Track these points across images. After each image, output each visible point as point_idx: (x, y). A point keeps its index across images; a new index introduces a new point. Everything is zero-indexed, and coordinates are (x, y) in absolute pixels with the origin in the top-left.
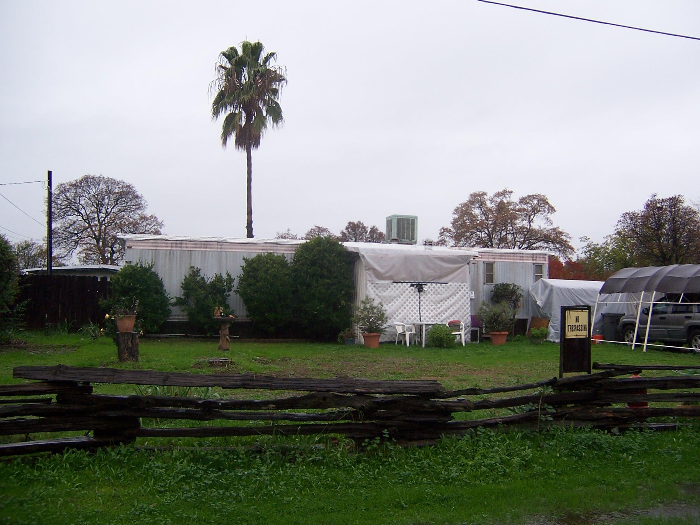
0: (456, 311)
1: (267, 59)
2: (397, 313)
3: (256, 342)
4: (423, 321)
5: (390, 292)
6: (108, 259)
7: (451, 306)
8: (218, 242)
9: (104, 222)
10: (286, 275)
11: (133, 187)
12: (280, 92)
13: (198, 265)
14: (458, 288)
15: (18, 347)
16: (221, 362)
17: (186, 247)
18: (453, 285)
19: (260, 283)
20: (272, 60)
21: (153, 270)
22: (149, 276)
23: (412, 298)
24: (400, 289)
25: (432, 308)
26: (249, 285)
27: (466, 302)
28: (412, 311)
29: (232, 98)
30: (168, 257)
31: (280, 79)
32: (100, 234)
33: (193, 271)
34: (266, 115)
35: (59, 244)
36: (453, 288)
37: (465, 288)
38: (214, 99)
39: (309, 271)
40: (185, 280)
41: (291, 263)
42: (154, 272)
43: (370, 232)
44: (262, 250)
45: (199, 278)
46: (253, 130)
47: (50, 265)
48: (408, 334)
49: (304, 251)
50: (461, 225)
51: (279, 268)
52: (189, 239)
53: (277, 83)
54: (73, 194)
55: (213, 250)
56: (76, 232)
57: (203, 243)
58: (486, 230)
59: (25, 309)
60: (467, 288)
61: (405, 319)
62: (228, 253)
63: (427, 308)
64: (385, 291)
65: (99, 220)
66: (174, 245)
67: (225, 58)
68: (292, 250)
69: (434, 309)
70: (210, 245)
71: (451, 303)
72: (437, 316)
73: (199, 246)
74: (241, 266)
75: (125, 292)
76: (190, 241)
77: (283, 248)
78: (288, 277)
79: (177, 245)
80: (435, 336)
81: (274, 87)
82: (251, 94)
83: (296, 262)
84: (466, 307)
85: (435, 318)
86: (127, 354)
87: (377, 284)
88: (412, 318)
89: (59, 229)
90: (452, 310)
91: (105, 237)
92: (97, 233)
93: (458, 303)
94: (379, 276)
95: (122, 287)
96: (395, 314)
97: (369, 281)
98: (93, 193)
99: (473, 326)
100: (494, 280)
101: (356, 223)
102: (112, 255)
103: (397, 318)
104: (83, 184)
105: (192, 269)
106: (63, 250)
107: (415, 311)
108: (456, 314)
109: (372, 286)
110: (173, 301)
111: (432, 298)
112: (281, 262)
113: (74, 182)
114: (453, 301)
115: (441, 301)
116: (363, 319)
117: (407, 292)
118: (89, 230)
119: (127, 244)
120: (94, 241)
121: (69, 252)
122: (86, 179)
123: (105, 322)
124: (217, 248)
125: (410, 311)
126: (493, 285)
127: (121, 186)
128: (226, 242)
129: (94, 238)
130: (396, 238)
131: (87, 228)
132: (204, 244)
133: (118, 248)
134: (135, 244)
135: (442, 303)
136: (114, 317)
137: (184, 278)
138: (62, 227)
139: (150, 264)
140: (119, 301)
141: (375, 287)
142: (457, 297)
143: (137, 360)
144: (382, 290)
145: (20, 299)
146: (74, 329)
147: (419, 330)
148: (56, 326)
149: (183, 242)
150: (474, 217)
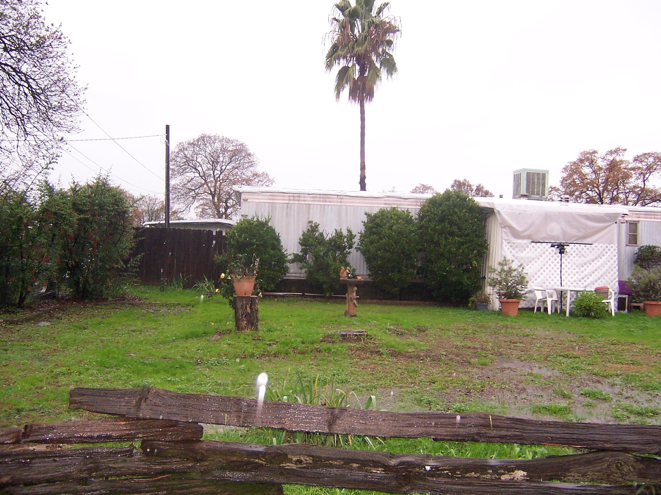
0: (602, 276)
1: (380, 10)
2: (536, 277)
3: (379, 304)
4: (564, 286)
5: (528, 252)
6: (223, 214)
7: (596, 270)
8: (338, 195)
9: (219, 179)
10: (412, 232)
11: (246, 145)
12: (394, 43)
13: (316, 220)
14: (604, 250)
15: (132, 304)
16: (356, 335)
17: (304, 201)
18: (598, 247)
19: (384, 240)
20: (385, 11)
21: (270, 224)
22: (266, 231)
23: (552, 259)
24: (539, 250)
25: (574, 272)
26: (372, 242)
27: (614, 266)
28: (553, 274)
29: (345, 50)
30: (285, 212)
31: (393, 30)
32: (215, 190)
33: (311, 226)
34: (381, 68)
35: (178, 199)
36: (599, 249)
37: (612, 250)
38: (327, 52)
39: (437, 227)
40: (303, 235)
41: (416, 219)
42: (271, 227)
43: (476, 190)
44: (385, 204)
45: (317, 234)
46: (367, 83)
47: (167, 219)
48: (549, 300)
49: (431, 205)
50: (570, 184)
51: (404, 224)
52: (307, 191)
53: (392, 34)
54: (191, 152)
55: (332, 204)
56: (194, 188)
57: (322, 196)
58: (596, 189)
59: (139, 264)
60: (615, 250)
61: (544, 283)
62: (348, 207)
63: (569, 272)
64: (522, 252)
65: (214, 176)
66: (292, 198)
67: (338, 10)
68: (416, 205)
69: (577, 272)
70: (329, 198)
71: (596, 267)
72: (580, 281)
73: (318, 199)
74: (362, 222)
75: (241, 247)
76: (309, 194)
77: (406, 203)
78: (414, 234)
79: (295, 198)
80: (584, 305)
81: (388, 39)
82: (365, 45)
83: (421, 218)
84: (614, 271)
85: (577, 283)
86: (245, 322)
87: (514, 243)
88: (552, 283)
89: (178, 185)
90: (598, 274)
91: (219, 193)
92: (213, 190)
93: (604, 267)
94: (516, 234)
95: (237, 241)
96: (533, 277)
97: (505, 240)
98: (209, 151)
99: (620, 293)
100: (638, 243)
101: (461, 181)
102: (226, 210)
103: (536, 282)
104: (200, 143)
105: (311, 224)
106: (182, 205)
107: (555, 274)
108: (602, 279)
109: (508, 245)
110: (290, 257)
111: (574, 260)
112: (406, 218)
113: (192, 141)
114: (599, 264)
115: (585, 264)
116: (500, 283)
117: (547, 253)
118: (205, 186)
119: (243, 196)
120: (210, 197)
121: (187, 207)
122: (203, 138)
123: (220, 282)
124: (337, 202)
125: (550, 275)
126: (637, 248)
127: (234, 144)
128: (346, 196)
129: (210, 194)
130: (525, 193)
131: (202, 185)
132: (323, 198)
133: (231, 203)
134: (252, 197)
135: (585, 267)
136: (231, 277)
137: (301, 233)
138: (181, 183)
139: (267, 218)
140: (236, 258)
141: (511, 246)
142: (603, 259)
143: (257, 329)
144: (519, 250)
145: (135, 252)
146: (188, 285)
147: (560, 296)
148: (171, 281)
149: (301, 195)
150: (584, 176)
